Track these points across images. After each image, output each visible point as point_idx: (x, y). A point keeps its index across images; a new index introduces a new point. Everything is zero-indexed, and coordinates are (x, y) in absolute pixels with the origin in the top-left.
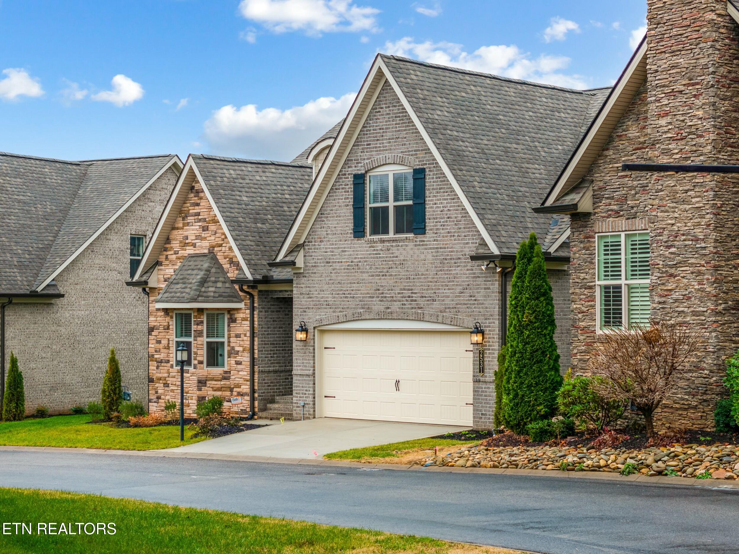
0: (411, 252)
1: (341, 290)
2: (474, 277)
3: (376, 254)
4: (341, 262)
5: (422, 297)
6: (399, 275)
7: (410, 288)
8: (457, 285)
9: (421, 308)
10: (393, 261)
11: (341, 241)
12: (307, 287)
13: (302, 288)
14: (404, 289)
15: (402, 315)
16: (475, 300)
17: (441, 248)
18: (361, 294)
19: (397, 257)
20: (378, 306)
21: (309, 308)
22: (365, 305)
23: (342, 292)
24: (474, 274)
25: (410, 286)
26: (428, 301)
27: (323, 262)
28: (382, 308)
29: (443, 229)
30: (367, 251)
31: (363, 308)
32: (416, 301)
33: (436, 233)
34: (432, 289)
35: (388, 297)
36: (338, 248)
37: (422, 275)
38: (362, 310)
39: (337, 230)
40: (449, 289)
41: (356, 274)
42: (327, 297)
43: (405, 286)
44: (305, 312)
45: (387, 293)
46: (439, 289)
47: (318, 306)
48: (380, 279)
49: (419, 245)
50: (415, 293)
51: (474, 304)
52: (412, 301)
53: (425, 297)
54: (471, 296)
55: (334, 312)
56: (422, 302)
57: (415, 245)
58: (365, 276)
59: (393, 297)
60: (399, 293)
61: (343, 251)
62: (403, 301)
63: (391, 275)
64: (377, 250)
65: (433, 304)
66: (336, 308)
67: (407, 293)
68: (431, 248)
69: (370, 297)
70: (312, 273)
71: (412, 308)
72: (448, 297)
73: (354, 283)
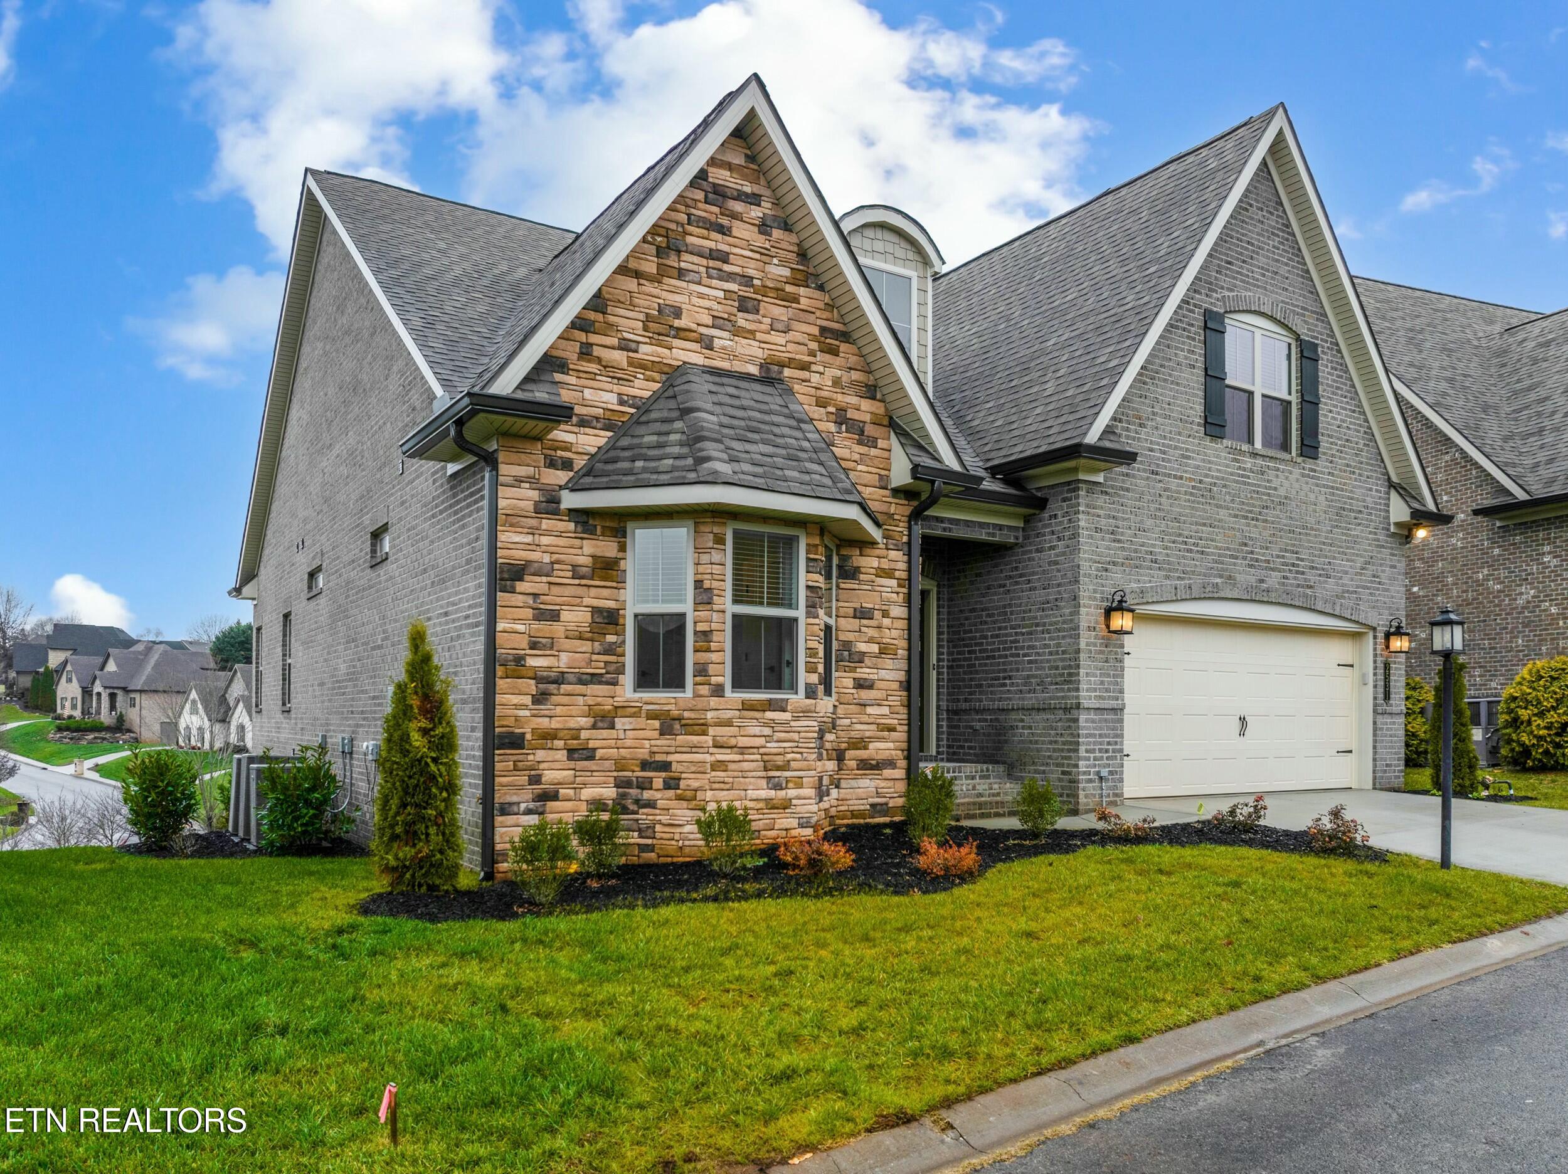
0: (1296, 485)
1: (1180, 535)
2: (1378, 546)
3: (1242, 476)
4: (1181, 478)
5: (1313, 568)
6: (1279, 523)
7: (1295, 549)
8: (1357, 555)
9: (1311, 587)
10: (1269, 495)
11: (1180, 434)
12: (1109, 517)
13: (1099, 516)
14: (1286, 551)
15: (1285, 596)
16: (1380, 583)
17: (1337, 489)
18: (1216, 547)
19: (1275, 489)
20: (1246, 577)
21: (1114, 564)
22: (1223, 570)
23: (1181, 539)
24: (1378, 540)
25: (1294, 545)
26: (1320, 575)
27: (1145, 471)
28: (1252, 580)
29: (1340, 458)
30: (1227, 466)
31: (1221, 576)
32: (1303, 573)
33: (1331, 462)
34: (1326, 557)
35: (1261, 561)
36: (1176, 448)
37: (1312, 529)
38: (1219, 580)
39: (1172, 411)
40: (1348, 560)
41: (1208, 508)
42: (1153, 546)
43: (1287, 545)
44: (1106, 570)
45: (1258, 554)
46: (1334, 558)
47: (1133, 562)
48: (1248, 525)
49: (1308, 476)
50: (1302, 560)
51: (1378, 589)
52: (1297, 572)
53: (1317, 569)
54: (1374, 576)
55: (1167, 577)
56: (1312, 577)
57: (1303, 475)
58: (1223, 514)
59: (1268, 562)
60: (1278, 557)
61: (1183, 456)
62: (1284, 571)
63: (1265, 521)
64: (1244, 469)
65: (1326, 582)
66: (1170, 570)
67: (1290, 558)
68: (1324, 486)
69: (1232, 556)
70: (1122, 489)
71: (1298, 586)
72: (1346, 573)
73: (1204, 525)
